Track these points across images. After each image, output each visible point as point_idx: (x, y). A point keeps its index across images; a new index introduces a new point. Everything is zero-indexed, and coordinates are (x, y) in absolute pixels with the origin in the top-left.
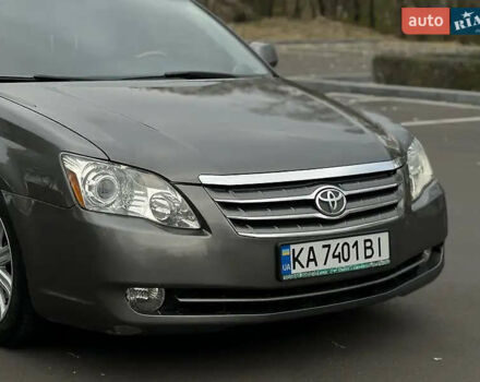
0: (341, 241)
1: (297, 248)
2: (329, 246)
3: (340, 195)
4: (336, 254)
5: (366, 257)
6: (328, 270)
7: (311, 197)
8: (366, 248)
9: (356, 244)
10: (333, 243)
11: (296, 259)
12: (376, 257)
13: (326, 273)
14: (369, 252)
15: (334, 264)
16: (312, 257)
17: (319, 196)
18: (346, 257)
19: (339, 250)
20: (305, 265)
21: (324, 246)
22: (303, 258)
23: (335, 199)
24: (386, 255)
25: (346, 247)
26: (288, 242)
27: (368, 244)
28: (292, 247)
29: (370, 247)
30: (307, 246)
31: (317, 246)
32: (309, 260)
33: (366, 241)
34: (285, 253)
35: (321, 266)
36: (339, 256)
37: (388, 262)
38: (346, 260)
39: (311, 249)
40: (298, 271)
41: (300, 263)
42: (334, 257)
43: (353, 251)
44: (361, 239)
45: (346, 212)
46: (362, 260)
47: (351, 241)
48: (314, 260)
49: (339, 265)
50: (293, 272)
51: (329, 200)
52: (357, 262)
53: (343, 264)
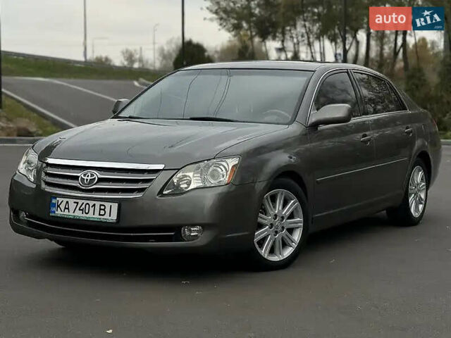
0: (86, 202)
1: (60, 200)
2: (77, 203)
3: (95, 176)
4: (81, 208)
5: (100, 215)
7: (79, 175)
8: (100, 209)
9: (94, 205)
10: (80, 202)
11: (58, 206)
12: (107, 216)
13: (73, 217)
14: (102, 212)
15: (78, 214)
16: (67, 207)
17: (82, 175)
18: (87, 212)
19: (83, 206)
20: (63, 211)
21: (75, 202)
22: (62, 207)
24: (114, 217)
25: (87, 206)
26: (56, 196)
27: (102, 207)
28: (58, 199)
29: (104, 210)
30: (65, 200)
31: (71, 201)
32: (65, 208)
33: (101, 205)
34: (54, 201)
35: (71, 213)
36: (83, 210)
37: (115, 221)
38: (86, 214)
39: (67, 202)
40: (59, 213)
41: (60, 209)
42: (80, 210)
43: (92, 209)
44: (98, 204)
45: (94, 186)
46: (96, 215)
47: (91, 203)
48: (68, 209)
49: (82, 215)
50: (56, 212)
51: (86, 178)
52: (93, 215)
53: (84, 215)
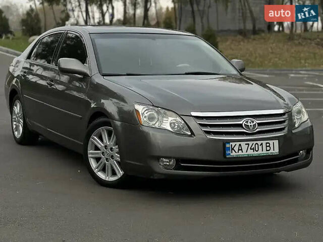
0: (255, 142)
1: (233, 144)
2: (248, 144)
3: (255, 123)
4: (252, 148)
5: (267, 150)
6: (248, 155)
7: (241, 123)
8: (267, 146)
9: (262, 144)
10: (251, 143)
11: (233, 149)
12: (271, 151)
13: (247, 156)
14: (268, 148)
15: (250, 152)
16: (240, 148)
17: (244, 122)
18: (257, 150)
19: (254, 146)
20: (237, 152)
21: (246, 144)
22: (236, 149)
23: (252, 124)
24: (277, 150)
25: (257, 145)
26: (229, 141)
27: (268, 145)
28: (231, 143)
29: (269, 146)
30: (238, 144)
31: (243, 144)
32: (239, 150)
33: (266, 143)
34: (227, 146)
35: (244, 153)
36: (253, 149)
37: (278, 153)
38: (257, 151)
39: (240, 145)
40: (234, 154)
41: (234, 150)
42: (251, 149)
43: (260, 148)
44: (264, 142)
45: (257, 130)
46: (265, 151)
47: (259, 143)
48: (241, 150)
49: (253, 153)
50: (231, 154)
51: (249, 124)
52: (262, 152)
53: (255, 152)
